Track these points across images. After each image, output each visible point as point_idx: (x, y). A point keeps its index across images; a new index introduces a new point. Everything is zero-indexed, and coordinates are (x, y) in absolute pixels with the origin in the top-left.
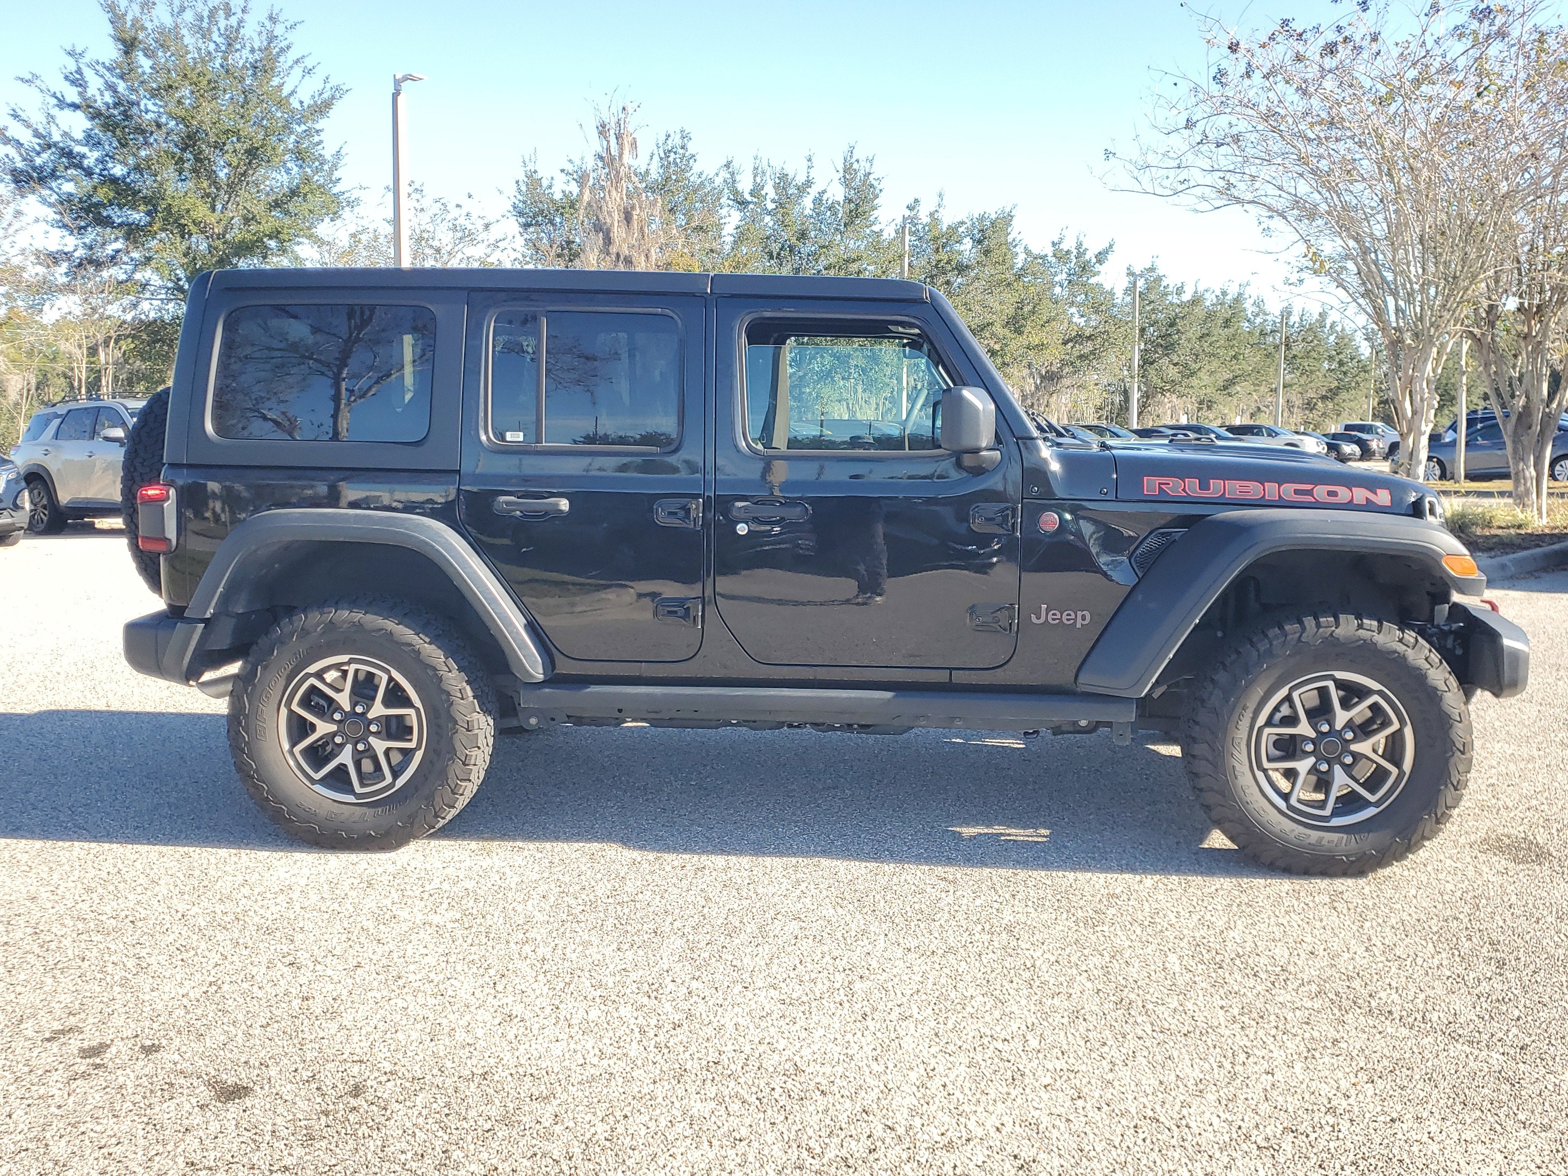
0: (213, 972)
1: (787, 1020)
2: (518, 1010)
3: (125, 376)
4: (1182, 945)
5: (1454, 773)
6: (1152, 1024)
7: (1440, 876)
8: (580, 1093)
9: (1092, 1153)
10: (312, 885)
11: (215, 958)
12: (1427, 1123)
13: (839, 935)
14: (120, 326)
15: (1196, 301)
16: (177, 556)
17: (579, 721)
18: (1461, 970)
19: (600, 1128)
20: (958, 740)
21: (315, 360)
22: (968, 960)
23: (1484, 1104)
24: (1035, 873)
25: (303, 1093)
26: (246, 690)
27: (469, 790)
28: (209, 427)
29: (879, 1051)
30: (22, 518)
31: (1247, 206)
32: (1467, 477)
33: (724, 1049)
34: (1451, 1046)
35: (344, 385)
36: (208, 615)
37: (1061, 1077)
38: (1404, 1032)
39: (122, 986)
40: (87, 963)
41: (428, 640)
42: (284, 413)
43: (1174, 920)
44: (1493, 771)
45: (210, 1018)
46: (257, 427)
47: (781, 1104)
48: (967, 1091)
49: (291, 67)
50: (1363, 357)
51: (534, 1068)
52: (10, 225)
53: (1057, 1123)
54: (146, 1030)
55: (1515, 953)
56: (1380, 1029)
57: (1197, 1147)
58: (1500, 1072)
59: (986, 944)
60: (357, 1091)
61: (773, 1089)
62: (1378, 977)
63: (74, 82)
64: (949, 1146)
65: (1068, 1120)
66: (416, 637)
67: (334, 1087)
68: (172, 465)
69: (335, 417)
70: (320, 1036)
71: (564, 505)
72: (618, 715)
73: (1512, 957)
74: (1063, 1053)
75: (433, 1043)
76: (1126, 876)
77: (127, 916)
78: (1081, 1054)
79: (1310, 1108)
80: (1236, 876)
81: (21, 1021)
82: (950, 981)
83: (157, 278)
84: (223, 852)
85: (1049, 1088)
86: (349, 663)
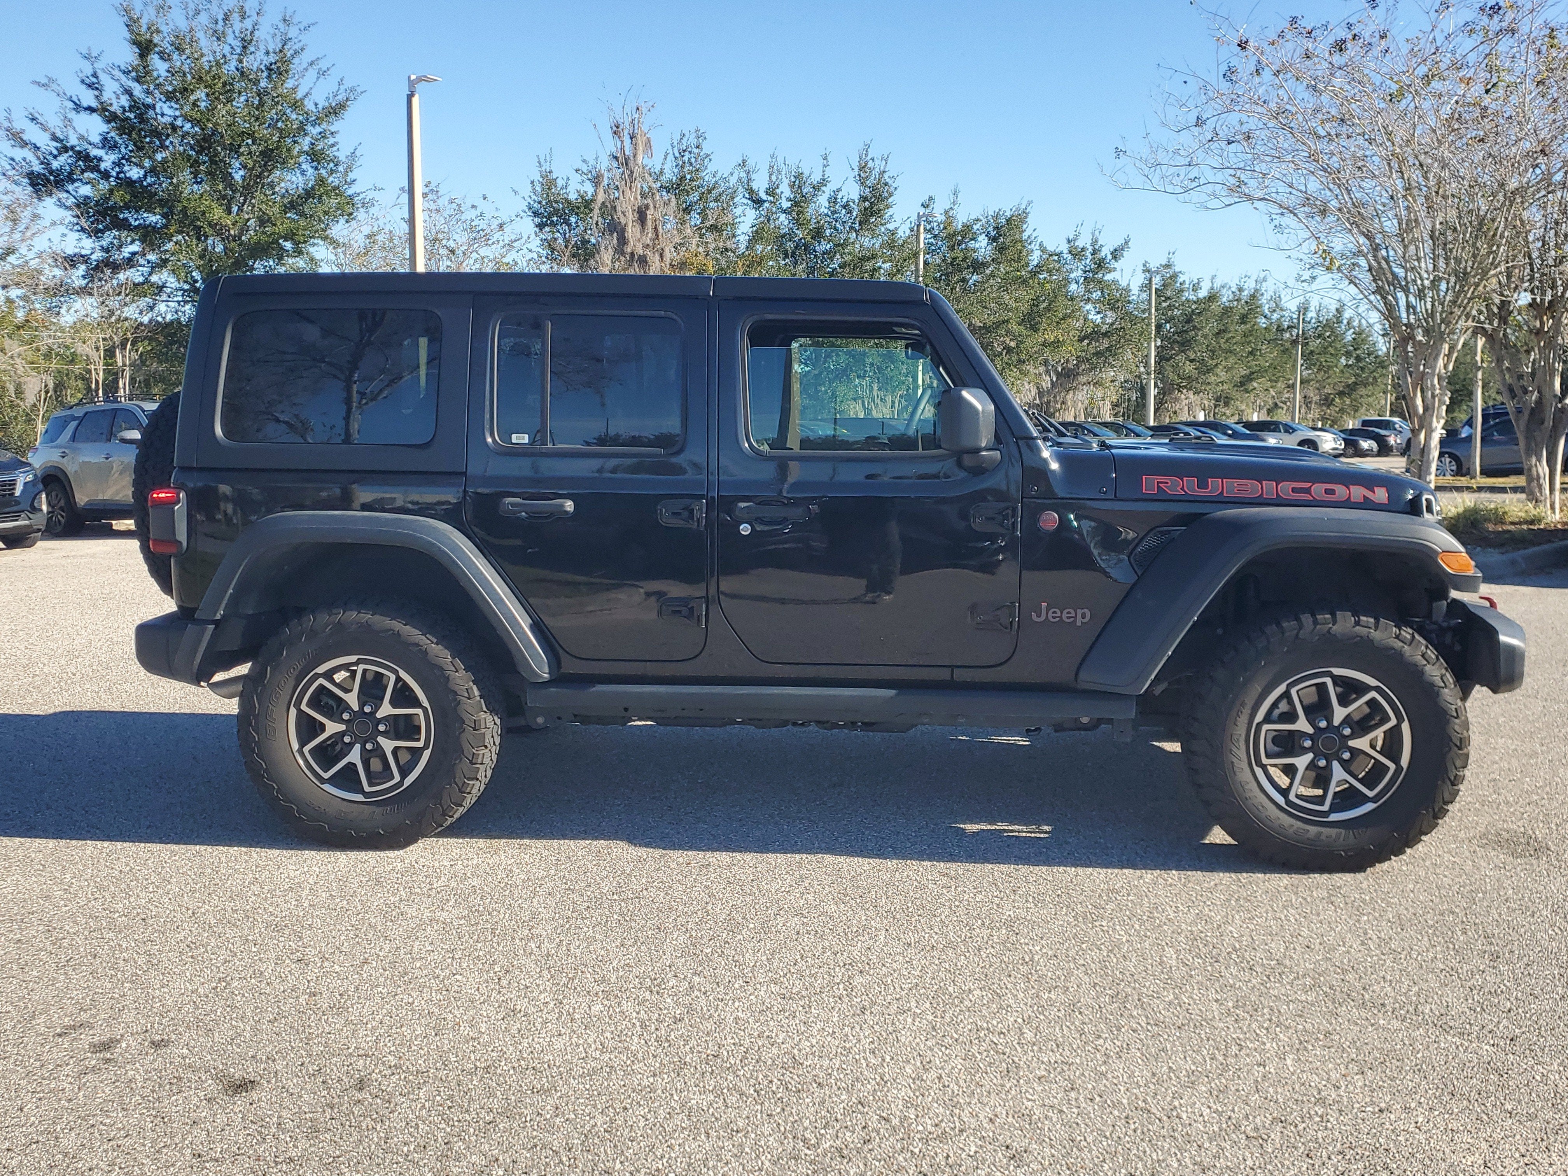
0: (222, 969)
1: (787, 1014)
2: (522, 1004)
3: (142, 378)
4: (1180, 939)
5: (1451, 767)
6: (1147, 1017)
7: (1438, 871)
8: (581, 1087)
9: (1084, 1143)
10: (321, 883)
11: (224, 954)
12: (1415, 1113)
13: (840, 930)
14: (137, 328)
15: (1212, 297)
16: (188, 559)
17: (585, 720)
18: (1454, 963)
19: (600, 1120)
20: (964, 738)
21: (328, 363)
22: (968, 954)
23: (1472, 1094)
24: (1037, 868)
25: (308, 1087)
26: (256, 690)
27: (477, 788)
28: (218, 431)
29: (876, 1044)
30: (39, 520)
31: (1257, 204)
32: (1482, 473)
33: (724, 1042)
34: (1442, 1038)
35: (355, 388)
36: (218, 617)
37: (1055, 1069)
38: (1396, 1024)
39: (132, 982)
40: (98, 961)
41: (435, 640)
42: (296, 416)
43: (1172, 915)
44: (1496, 766)
45: (219, 1014)
46: (271, 429)
47: (779, 1095)
48: (962, 1083)
49: (306, 69)
50: (1380, 353)
51: (536, 1062)
52: (27, 228)
53: (1050, 1114)
54: (156, 1026)
55: (1509, 946)
56: (1373, 1021)
57: (1186, 1137)
58: (1489, 1063)
59: (986, 938)
60: (361, 1085)
61: (771, 1082)
62: (1372, 970)
63: (90, 86)
64: (943, 1137)
65: (1061, 1111)
66: (423, 637)
67: (340, 1080)
68: (182, 469)
69: (347, 418)
70: (326, 1031)
71: (569, 505)
72: (624, 714)
73: (1506, 950)
74: (1058, 1046)
75: (438, 1038)
76: (1126, 871)
77: (138, 914)
78: (1075, 1047)
79: (1300, 1098)
80: (1235, 871)
81: (33, 1017)
82: (948, 975)
83: (172, 280)
84: (234, 850)
85: (1043, 1080)
86: (357, 663)
